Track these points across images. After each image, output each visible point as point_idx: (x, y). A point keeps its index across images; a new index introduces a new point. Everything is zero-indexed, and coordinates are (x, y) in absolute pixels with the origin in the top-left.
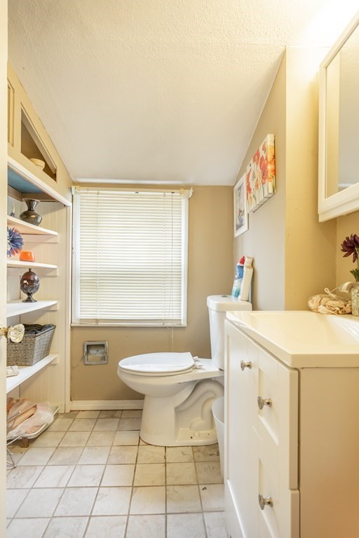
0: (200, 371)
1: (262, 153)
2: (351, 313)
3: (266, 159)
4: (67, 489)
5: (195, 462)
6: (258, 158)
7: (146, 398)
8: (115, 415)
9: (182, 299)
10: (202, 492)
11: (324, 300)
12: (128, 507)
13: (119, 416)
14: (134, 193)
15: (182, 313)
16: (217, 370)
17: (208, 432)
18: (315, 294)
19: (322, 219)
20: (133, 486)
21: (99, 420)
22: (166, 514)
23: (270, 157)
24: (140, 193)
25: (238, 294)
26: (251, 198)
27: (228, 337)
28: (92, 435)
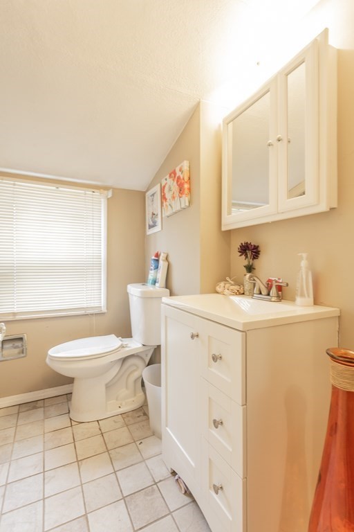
0: (127, 349)
1: (178, 173)
2: (243, 294)
3: (183, 179)
4: (8, 486)
5: (127, 425)
6: (175, 177)
7: (75, 382)
8: (37, 406)
9: (102, 288)
10: (140, 446)
11: (227, 285)
12: (79, 479)
13: (42, 405)
14: (54, 188)
15: (102, 301)
16: (141, 346)
17: (133, 399)
18: (220, 281)
19: (224, 229)
20: (78, 461)
21: (21, 414)
22: (115, 472)
23: (186, 179)
24: (61, 189)
25: (155, 282)
26: (166, 205)
27: (166, 317)
28: (18, 430)
